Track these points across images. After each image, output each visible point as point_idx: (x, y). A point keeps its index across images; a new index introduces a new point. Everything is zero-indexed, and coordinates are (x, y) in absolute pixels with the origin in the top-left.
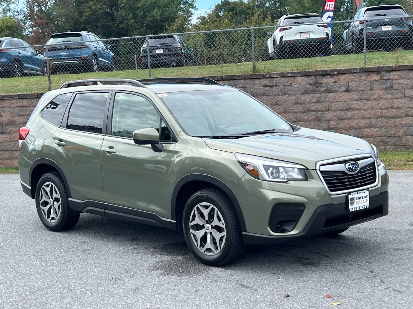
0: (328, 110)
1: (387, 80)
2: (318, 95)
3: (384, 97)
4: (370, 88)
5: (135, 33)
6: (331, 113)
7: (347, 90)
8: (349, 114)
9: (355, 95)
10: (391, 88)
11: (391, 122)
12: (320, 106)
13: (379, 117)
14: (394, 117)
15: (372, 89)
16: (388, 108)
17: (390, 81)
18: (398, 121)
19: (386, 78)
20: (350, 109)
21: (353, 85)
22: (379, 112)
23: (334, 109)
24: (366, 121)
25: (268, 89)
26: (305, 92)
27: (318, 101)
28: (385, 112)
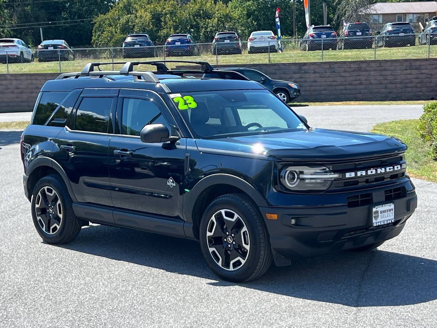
0: (305, 82)
1: (333, 68)
2: (301, 74)
3: (331, 76)
4: (324, 72)
5: (210, 41)
6: (306, 83)
7: (315, 72)
8: (315, 84)
9: (318, 75)
10: (334, 72)
11: (334, 88)
12: (301, 80)
13: (328, 85)
14: (335, 86)
15: (326, 72)
16: (332, 81)
17: (334, 69)
18: (337, 87)
19: (332, 67)
20: (316, 81)
21: (317, 70)
22: (329, 83)
23: (308, 81)
24: (323, 88)
25: (277, 71)
26: (295, 73)
27: (301, 78)
28: (331, 83)
